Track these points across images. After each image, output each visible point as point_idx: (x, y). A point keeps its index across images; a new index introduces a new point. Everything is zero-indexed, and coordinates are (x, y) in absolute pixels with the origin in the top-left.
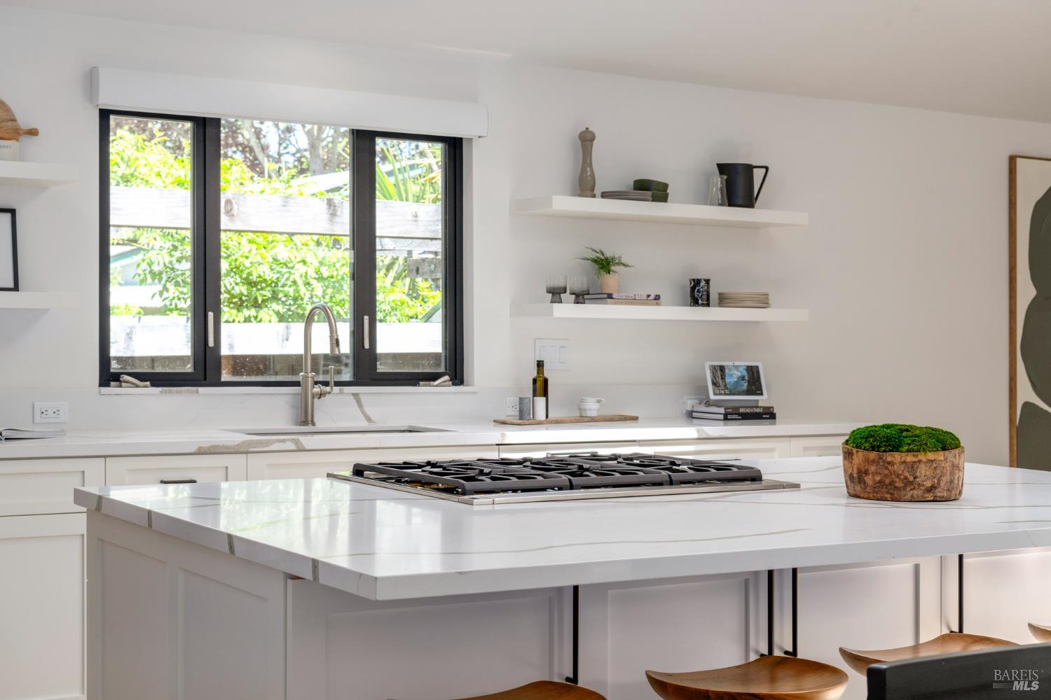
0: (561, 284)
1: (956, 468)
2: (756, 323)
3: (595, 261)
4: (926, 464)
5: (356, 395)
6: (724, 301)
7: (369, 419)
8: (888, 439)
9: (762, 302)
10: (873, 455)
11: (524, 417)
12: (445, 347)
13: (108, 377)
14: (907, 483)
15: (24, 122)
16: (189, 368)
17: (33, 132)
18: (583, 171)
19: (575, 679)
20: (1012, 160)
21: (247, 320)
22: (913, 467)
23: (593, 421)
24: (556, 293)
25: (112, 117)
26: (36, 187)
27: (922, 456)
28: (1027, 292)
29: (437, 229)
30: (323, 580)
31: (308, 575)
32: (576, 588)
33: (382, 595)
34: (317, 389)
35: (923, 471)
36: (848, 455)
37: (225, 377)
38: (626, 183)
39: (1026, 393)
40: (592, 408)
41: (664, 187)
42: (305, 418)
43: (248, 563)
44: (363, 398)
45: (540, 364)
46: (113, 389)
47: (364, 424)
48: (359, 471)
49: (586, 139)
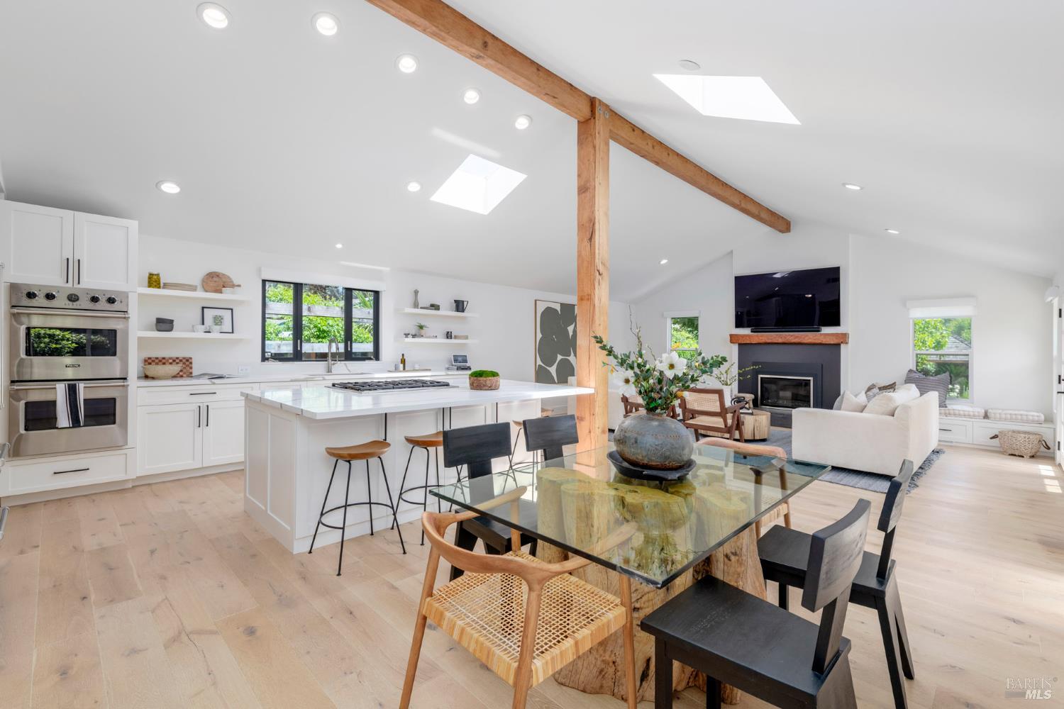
0: (408, 333)
1: (497, 381)
2: (465, 344)
3: (419, 326)
4: (489, 380)
5: (345, 364)
6: (456, 337)
7: (349, 370)
8: (479, 374)
9: (466, 338)
10: (475, 378)
11: (396, 369)
12: (374, 349)
13: (264, 359)
14: (484, 386)
15: (236, 282)
16: (292, 356)
17: (239, 286)
18: (415, 301)
19: (385, 440)
20: (536, 301)
21: (319, 342)
22: (486, 381)
23: (417, 370)
24: (407, 335)
25: (267, 282)
26: (241, 303)
27: (488, 378)
28: (539, 336)
29: (371, 316)
30: (304, 414)
31: (300, 413)
32: (386, 414)
33: (318, 418)
34: (333, 362)
35: (488, 382)
36: (470, 378)
37: (303, 359)
38: (428, 305)
39: (539, 362)
40: (417, 367)
41: (439, 306)
42: (329, 371)
43: (287, 411)
44: (348, 365)
45: (403, 355)
46: (266, 363)
47: (347, 372)
48: (334, 385)
49: (416, 292)
